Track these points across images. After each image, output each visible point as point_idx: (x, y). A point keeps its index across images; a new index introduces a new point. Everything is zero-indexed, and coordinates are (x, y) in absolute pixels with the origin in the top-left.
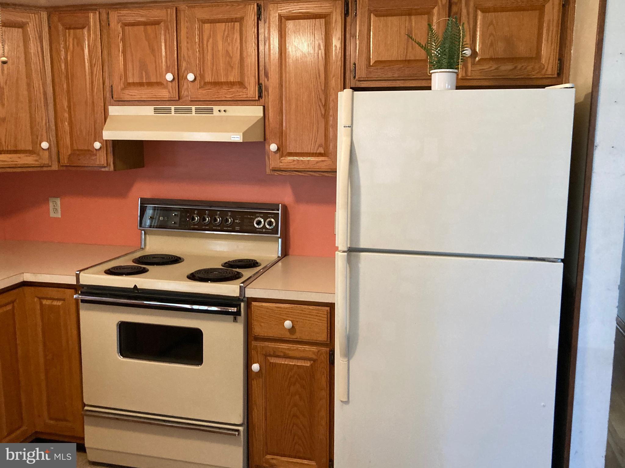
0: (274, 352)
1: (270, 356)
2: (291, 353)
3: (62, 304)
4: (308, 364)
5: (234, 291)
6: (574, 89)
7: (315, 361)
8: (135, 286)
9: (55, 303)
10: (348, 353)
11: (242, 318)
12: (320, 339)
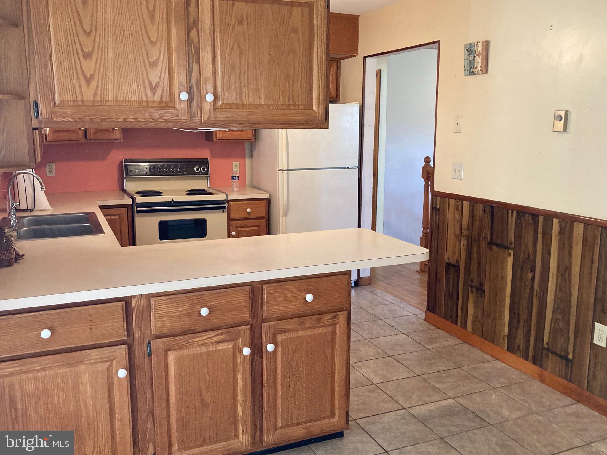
0: (241, 225)
1: (239, 227)
2: (249, 225)
3: (118, 217)
4: (256, 228)
5: (223, 197)
6: (359, 105)
7: (259, 226)
8: (173, 200)
9: (113, 217)
10: (286, 214)
11: (226, 210)
12: (262, 215)
